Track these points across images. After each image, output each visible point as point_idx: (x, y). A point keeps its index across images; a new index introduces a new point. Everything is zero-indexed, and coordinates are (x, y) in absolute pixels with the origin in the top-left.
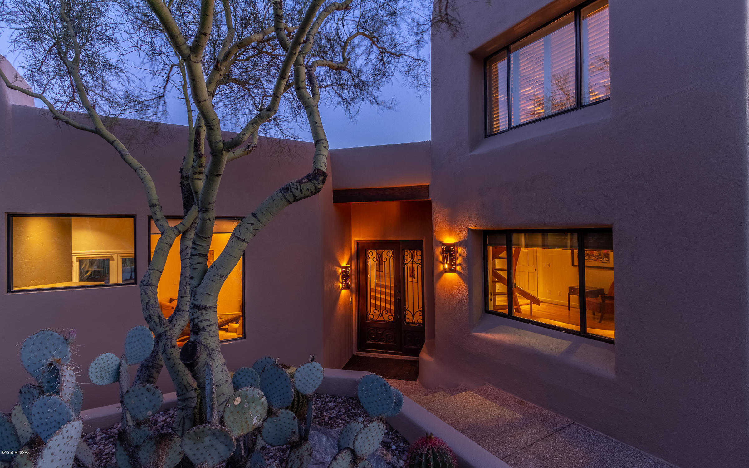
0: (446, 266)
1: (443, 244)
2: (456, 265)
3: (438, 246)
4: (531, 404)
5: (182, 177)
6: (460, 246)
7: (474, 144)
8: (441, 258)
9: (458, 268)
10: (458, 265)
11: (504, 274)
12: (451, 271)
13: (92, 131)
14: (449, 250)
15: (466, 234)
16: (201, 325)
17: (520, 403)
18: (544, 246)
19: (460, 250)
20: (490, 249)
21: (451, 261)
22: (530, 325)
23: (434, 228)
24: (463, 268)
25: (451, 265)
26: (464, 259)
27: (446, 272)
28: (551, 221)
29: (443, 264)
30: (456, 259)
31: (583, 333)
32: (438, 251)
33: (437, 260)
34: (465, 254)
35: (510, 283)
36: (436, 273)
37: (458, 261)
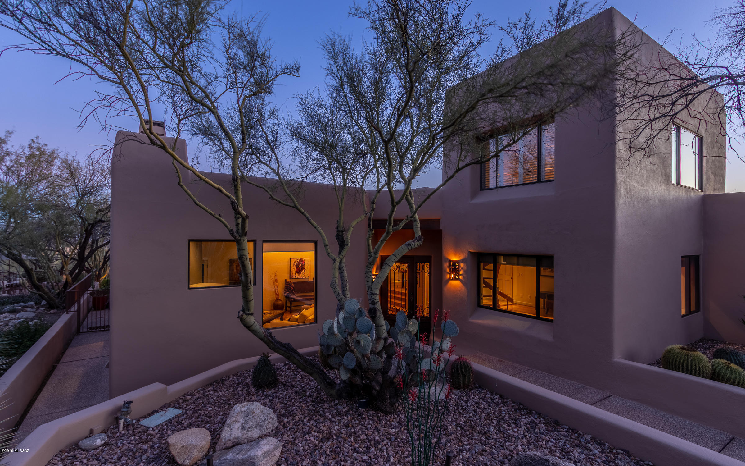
0: (452, 276)
1: (451, 261)
2: (459, 275)
3: (446, 262)
4: (506, 361)
5: (338, 231)
6: (462, 262)
7: (474, 195)
8: (448, 271)
9: (461, 277)
10: (461, 275)
11: (491, 282)
12: (455, 279)
13: (293, 207)
14: (454, 266)
15: (466, 255)
16: (376, 301)
17: (500, 361)
18: (518, 264)
19: (462, 265)
20: (482, 264)
21: (456, 272)
22: (507, 314)
23: (443, 249)
24: (464, 277)
25: (455, 275)
26: (465, 271)
27: (452, 279)
28: (520, 249)
29: (450, 274)
30: (459, 271)
31: (538, 317)
32: (446, 265)
33: (446, 271)
34: (465, 268)
35: (494, 289)
36: (444, 280)
37: (461, 273)
